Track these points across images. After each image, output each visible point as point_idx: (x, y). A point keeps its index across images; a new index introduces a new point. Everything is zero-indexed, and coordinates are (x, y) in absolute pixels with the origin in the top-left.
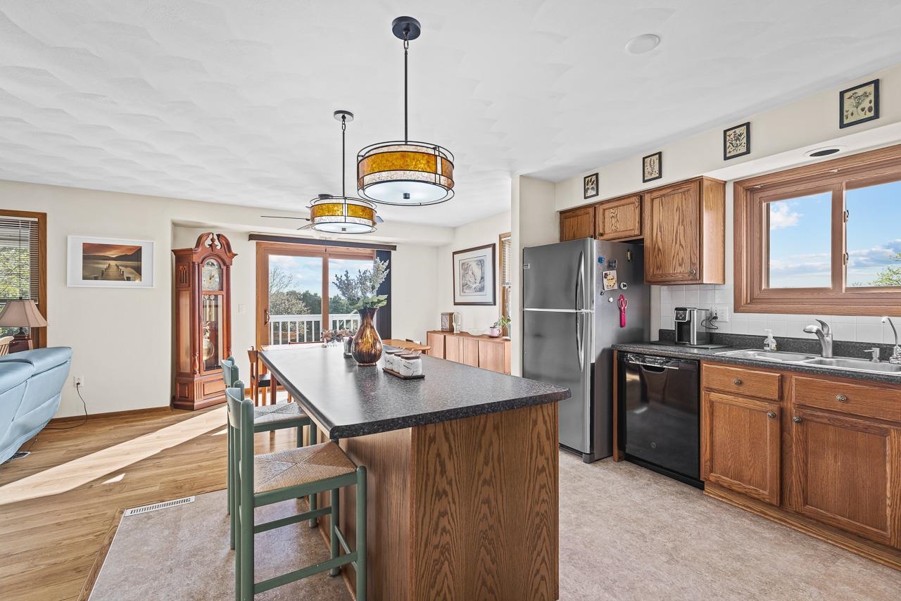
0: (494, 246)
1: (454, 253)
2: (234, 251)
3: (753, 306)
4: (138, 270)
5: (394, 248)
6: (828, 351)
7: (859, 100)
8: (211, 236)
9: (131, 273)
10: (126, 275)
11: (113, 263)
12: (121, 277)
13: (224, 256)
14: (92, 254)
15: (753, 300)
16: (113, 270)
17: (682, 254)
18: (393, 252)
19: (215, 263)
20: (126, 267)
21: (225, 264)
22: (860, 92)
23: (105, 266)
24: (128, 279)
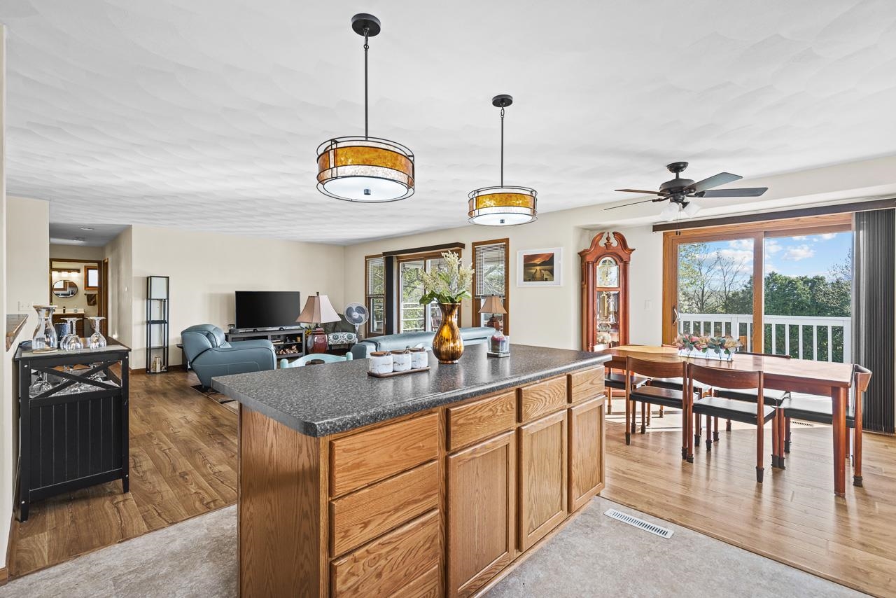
2: (630, 246)
4: (552, 272)
8: (605, 236)
9: (548, 275)
10: (545, 277)
12: (542, 279)
13: (621, 253)
14: (529, 261)
16: (538, 275)
19: (612, 260)
20: (545, 270)
21: (622, 260)
23: (534, 271)
24: (546, 280)
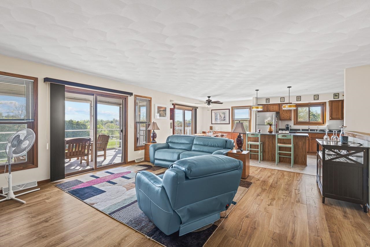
0: (229, 109)
1: (212, 110)
3: (297, 124)
5: (198, 108)
6: (309, 131)
7: (316, 97)
11: (162, 112)
12: (163, 116)
15: (296, 123)
17: (288, 115)
18: (197, 109)
22: (316, 96)
